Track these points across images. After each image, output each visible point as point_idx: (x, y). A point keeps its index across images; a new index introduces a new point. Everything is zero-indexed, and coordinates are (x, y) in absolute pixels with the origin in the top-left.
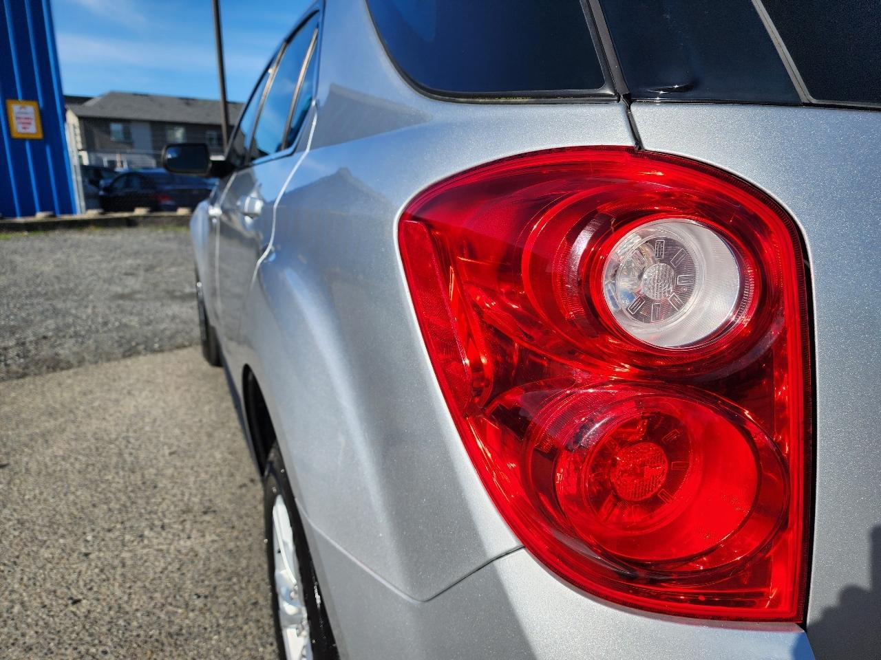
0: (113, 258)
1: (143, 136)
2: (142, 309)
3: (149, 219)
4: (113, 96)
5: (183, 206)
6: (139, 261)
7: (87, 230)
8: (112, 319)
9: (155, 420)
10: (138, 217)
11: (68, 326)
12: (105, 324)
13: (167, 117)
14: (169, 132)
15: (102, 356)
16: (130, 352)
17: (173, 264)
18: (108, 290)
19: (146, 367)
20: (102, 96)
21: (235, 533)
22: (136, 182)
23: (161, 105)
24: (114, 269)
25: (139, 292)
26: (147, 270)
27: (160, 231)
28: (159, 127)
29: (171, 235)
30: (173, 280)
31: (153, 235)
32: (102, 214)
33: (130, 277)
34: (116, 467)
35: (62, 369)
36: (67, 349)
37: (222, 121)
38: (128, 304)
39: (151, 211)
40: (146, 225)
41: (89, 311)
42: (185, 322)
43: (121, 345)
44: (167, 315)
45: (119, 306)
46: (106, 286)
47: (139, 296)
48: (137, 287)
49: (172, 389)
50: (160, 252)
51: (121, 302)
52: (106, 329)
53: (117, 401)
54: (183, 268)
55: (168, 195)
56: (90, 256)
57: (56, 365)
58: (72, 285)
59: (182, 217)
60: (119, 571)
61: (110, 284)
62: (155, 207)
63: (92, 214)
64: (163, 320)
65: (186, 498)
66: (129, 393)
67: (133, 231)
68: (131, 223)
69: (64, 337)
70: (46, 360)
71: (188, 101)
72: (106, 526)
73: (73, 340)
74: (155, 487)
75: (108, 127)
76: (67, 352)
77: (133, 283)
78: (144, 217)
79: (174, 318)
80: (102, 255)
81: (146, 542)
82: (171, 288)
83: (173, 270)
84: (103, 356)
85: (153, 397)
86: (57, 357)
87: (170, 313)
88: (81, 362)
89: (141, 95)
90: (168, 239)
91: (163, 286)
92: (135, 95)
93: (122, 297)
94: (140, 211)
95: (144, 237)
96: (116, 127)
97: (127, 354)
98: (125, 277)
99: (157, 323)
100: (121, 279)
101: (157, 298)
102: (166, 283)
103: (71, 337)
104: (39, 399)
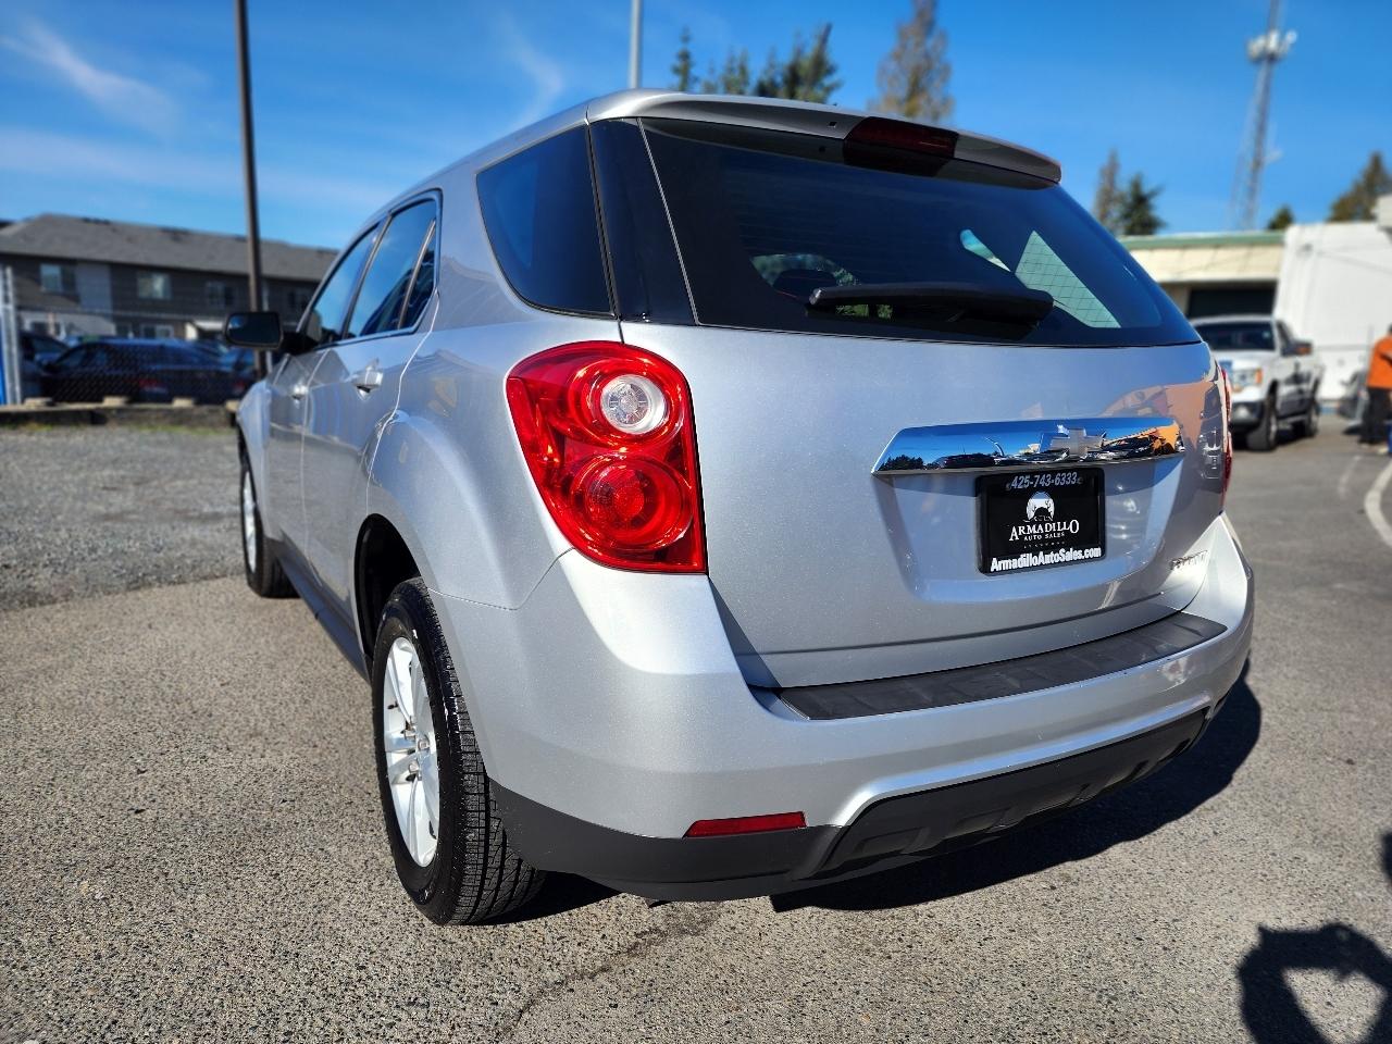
0: (80, 468)
1: (96, 286)
2: (143, 533)
3: (125, 415)
4: (48, 222)
5: (182, 395)
6: (122, 472)
7: (25, 429)
8: (102, 544)
9: (194, 654)
10: (108, 410)
11: (39, 553)
12: (93, 550)
13: (141, 257)
14: (141, 281)
15: (94, 588)
16: (137, 583)
17: (176, 477)
18: (84, 509)
19: (166, 599)
20: (27, 220)
21: (318, 751)
22: (101, 359)
23: (130, 240)
24: (85, 482)
25: (133, 512)
26: (137, 484)
27: (146, 432)
28: (125, 274)
29: (164, 437)
30: (183, 496)
31: (135, 436)
32: (49, 404)
33: (114, 494)
34: (154, 697)
35: (42, 604)
36: (43, 580)
37: (249, 269)
38: (119, 527)
39: (130, 402)
40: (121, 422)
41: (63, 534)
42: (211, 548)
43: (121, 576)
44: (183, 540)
45: (106, 529)
46: (79, 504)
47: (134, 517)
48: (129, 504)
49: (209, 621)
50: (153, 460)
51: (108, 524)
52: (94, 556)
53: (135, 636)
54: (194, 482)
55: (157, 378)
56: (42, 465)
57: (32, 599)
58: (25, 503)
59: (181, 411)
60: (184, 786)
61: (84, 501)
62: (135, 396)
63: (34, 404)
64: (178, 547)
65: (252, 724)
66: (150, 626)
67: (99, 430)
68: (96, 419)
69: (35, 565)
70: (16, 594)
71: (176, 235)
72: (158, 750)
73: (49, 571)
74: (210, 715)
75: (37, 271)
76: (45, 584)
77: (119, 502)
78: (119, 410)
79: (193, 543)
80: (61, 464)
81: (210, 761)
82: (181, 507)
83: (179, 483)
84: (99, 588)
85: (184, 630)
86: (31, 590)
87: (187, 537)
88: (68, 596)
89: (97, 222)
90: (159, 443)
91: (168, 504)
92: (87, 220)
93: (107, 517)
94: (111, 402)
95: (122, 440)
96: (50, 272)
97: (134, 585)
98: (105, 492)
99: (170, 549)
100: (100, 496)
101: (161, 520)
102: (173, 500)
103: (45, 566)
104: (22, 635)
